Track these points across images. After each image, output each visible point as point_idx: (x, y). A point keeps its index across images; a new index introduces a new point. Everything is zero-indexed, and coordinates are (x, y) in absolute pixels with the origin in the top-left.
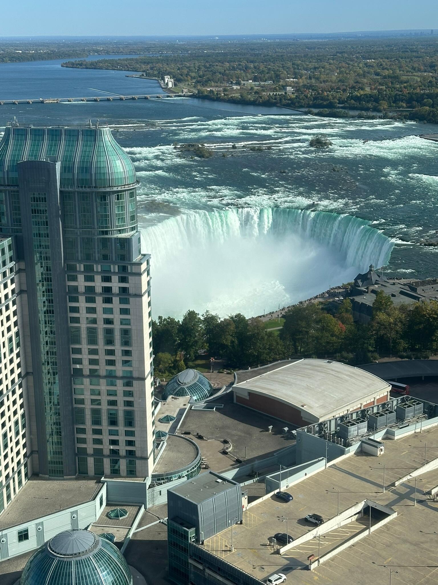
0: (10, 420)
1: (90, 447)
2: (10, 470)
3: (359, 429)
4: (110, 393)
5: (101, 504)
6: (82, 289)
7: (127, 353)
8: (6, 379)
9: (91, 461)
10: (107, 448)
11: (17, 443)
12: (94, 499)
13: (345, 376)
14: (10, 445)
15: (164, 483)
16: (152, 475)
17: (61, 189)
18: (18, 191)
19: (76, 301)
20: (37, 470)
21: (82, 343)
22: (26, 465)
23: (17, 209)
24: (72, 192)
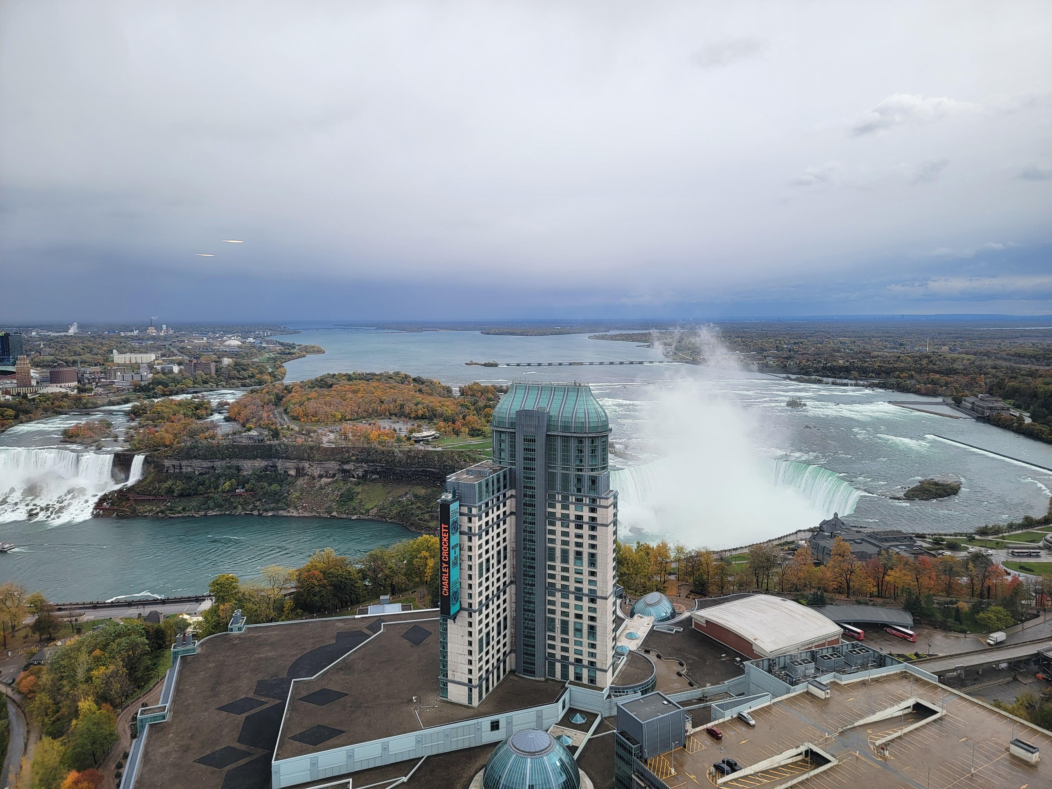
0: (493, 622)
1: (558, 654)
2: (490, 665)
3: (806, 669)
4: (576, 607)
5: (564, 707)
6: (558, 515)
7: (593, 574)
8: (493, 585)
9: (558, 666)
10: (572, 657)
11: (498, 642)
12: (557, 701)
13: (798, 615)
14: (491, 643)
15: (620, 696)
16: (610, 687)
17: (548, 433)
18: (515, 433)
19: (554, 525)
20: (514, 668)
21: (557, 561)
22: (505, 662)
23: (513, 447)
24: (556, 436)
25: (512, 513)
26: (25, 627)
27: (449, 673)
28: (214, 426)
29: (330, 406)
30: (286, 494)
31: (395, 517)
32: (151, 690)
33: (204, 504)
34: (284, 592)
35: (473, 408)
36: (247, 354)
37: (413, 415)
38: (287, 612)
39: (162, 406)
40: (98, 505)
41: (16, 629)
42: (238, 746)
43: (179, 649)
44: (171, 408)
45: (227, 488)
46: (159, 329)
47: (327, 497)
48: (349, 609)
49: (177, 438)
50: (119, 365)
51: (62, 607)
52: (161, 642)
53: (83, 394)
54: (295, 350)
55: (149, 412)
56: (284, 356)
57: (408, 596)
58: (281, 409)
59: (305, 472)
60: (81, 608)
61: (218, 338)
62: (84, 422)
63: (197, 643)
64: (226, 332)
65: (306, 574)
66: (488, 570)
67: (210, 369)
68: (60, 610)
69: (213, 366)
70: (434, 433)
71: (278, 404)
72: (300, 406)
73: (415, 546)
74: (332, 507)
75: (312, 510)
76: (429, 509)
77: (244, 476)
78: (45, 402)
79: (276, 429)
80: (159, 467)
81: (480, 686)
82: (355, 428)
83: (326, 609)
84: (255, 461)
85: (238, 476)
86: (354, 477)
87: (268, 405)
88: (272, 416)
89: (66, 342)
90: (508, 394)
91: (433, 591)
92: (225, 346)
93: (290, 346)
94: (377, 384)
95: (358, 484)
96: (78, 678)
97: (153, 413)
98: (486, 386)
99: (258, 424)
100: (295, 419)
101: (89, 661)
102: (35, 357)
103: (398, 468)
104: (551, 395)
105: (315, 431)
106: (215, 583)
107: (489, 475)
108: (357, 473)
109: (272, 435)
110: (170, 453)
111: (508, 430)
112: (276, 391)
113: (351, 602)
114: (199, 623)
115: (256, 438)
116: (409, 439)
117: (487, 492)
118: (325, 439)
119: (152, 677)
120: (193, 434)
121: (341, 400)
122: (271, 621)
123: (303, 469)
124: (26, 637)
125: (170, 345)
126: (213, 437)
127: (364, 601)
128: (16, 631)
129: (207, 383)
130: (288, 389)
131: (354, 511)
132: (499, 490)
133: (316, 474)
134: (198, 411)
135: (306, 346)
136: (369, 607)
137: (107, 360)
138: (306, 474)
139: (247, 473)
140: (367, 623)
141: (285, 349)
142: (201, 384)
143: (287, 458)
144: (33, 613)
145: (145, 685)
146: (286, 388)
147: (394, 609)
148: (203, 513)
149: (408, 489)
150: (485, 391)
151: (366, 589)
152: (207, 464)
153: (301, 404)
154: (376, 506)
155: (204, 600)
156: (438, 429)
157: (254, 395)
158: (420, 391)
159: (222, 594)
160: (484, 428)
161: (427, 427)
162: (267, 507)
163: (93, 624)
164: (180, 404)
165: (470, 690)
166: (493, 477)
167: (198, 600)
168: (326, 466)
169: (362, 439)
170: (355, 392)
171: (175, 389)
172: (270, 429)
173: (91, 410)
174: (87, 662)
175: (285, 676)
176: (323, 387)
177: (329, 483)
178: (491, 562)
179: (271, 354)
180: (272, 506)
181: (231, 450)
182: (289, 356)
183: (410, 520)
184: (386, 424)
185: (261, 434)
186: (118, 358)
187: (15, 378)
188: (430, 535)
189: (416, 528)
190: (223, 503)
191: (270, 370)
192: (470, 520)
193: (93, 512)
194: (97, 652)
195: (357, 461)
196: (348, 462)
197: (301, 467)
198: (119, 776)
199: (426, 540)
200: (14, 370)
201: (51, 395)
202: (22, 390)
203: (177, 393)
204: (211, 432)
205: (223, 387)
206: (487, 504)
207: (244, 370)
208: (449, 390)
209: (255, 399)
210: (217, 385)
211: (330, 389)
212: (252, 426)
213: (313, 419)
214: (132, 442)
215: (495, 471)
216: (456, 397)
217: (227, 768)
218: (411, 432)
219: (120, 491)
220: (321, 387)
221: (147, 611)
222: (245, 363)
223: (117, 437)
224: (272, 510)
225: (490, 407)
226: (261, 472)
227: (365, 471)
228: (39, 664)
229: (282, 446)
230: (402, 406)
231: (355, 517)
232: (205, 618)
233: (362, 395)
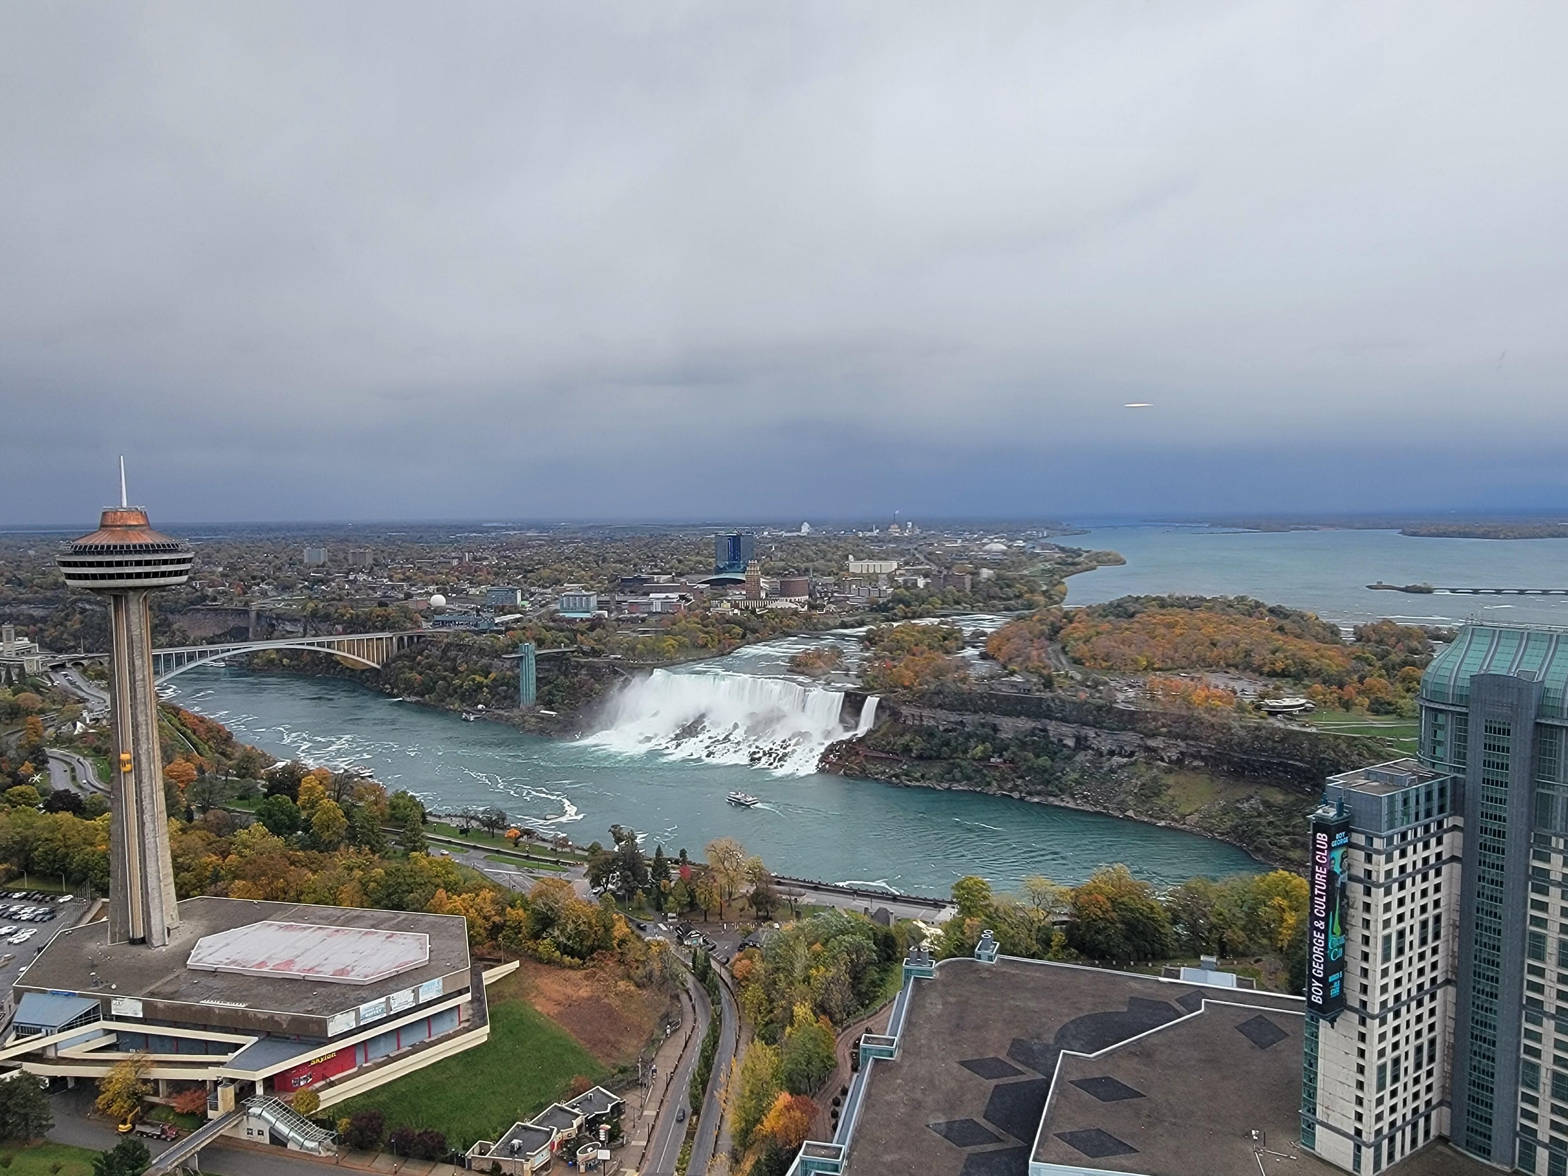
0: (1407, 1042)
1: (1544, 1132)
2: (1398, 1116)
6: (1556, 876)
9: (1542, 1153)
11: (1417, 1081)
14: (1403, 1079)
17: (1538, 721)
18: (1466, 714)
19: (1545, 892)
20: (1446, 1132)
21: (1547, 960)
22: (1428, 1119)
23: (1462, 738)
24: (1557, 726)
25: (1453, 859)
26: (741, 897)
27: (1319, 1109)
28: (966, 663)
29: (1129, 646)
30: (1059, 774)
31: (1229, 832)
32: (876, 1013)
33: (948, 774)
34: (1051, 918)
35: (1379, 664)
36: (1013, 563)
37: (1266, 669)
38: (1057, 948)
39: (902, 632)
40: (824, 758)
41: (733, 897)
42: (982, 1122)
43: (912, 966)
44: (913, 636)
45: (980, 754)
46: (903, 527)
47: (1120, 785)
48: (1150, 965)
49: (918, 677)
50: (855, 575)
51: (782, 881)
52: (890, 952)
53: (813, 612)
54: (1081, 559)
55: (886, 640)
56: (1064, 568)
57: (1248, 966)
58: (1058, 646)
59: (1089, 743)
60: (801, 886)
61: (976, 539)
62: (813, 648)
63: (935, 965)
64: (988, 532)
65: (1086, 898)
66: (1400, 951)
67: (964, 583)
68: (779, 883)
69: (968, 578)
70: (1303, 701)
71: (1054, 638)
72: (1085, 642)
73: (1263, 886)
74: (1127, 802)
75: (1097, 803)
76: (1290, 829)
77: (1002, 740)
78: (773, 619)
79: (1049, 675)
80: (895, 715)
81: (1378, 1148)
82: (1168, 682)
83: (1113, 957)
84: (1018, 720)
85: (994, 739)
86: (1162, 760)
87: (1039, 638)
88: (1044, 655)
89: (798, 544)
90: (1454, 643)
91: (1293, 967)
92: (984, 551)
93: (1074, 552)
94: (1207, 615)
95: (1169, 771)
96: (795, 975)
97: (892, 641)
98: (1406, 627)
99: (1025, 665)
100: (1077, 662)
101: (808, 956)
102: (766, 563)
103: (1237, 754)
104: (1549, 648)
105: (1106, 683)
106: (959, 886)
107: (1410, 785)
108: (1169, 754)
109: (1043, 684)
110: (909, 697)
111: (1452, 708)
112: (1051, 618)
113: (1153, 955)
114: (938, 937)
115: (1021, 686)
116: (1258, 708)
117: (1406, 814)
118: (1120, 697)
119: (878, 997)
120: (939, 674)
121: (1147, 638)
122: (1033, 956)
123: (1086, 738)
124: (742, 910)
125: (916, 549)
126: (964, 680)
127: (1174, 958)
128: (734, 900)
129: (958, 603)
130: (1069, 617)
131: (1161, 813)
132: (1428, 814)
133: (1104, 749)
134: (946, 642)
135: (1097, 553)
136: (1182, 969)
137: (841, 569)
138: (1089, 747)
139: (1006, 736)
140: (1178, 993)
141: (1067, 557)
142: (952, 604)
143: (1064, 720)
144: (752, 882)
145: (870, 1003)
146: (1066, 615)
147: (1226, 981)
148: (947, 785)
149: (1253, 789)
150: (1406, 634)
151: (1177, 940)
152: (954, 717)
153: (1087, 641)
154: (1196, 811)
155: (944, 907)
156: (1310, 697)
157: (1021, 623)
158: (1281, 629)
159: (968, 904)
160: (1401, 702)
161: (1291, 691)
162: (1032, 788)
163: (813, 910)
164: (924, 630)
165: (1358, 1148)
166: (1417, 789)
167: (938, 905)
168: (1120, 737)
169: (1178, 702)
170: (1170, 626)
171: (920, 610)
172: (1041, 676)
173: (822, 632)
174: (806, 957)
175: (1052, 1042)
176: (1121, 617)
177: (1125, 765)
178: (1408, 938)
179: (1047, 564)
180: (1039, 788)
181: (986, 700)
182: (1072, 568)
183: (1254, 841)
184: (1219, 682)
185: (1028, 681)
186: (855, 566)
187: (743, 589)
188: (1290, 872)
189: (1266, 856)
190: (973, 775)
191: (1044, 588)
192: (1369, 859)
193: (817, 766)
194: (817, 947)
195: (1169, 735)
196: (1153, 735)
197: (1083, 735)
198: (835, 1115)
199: (1284, 880)
200: (744, 579)
201: (780, 611)
202: (751, 604)
203: (921, 616)
204: (960, 674)
205: (980, 610)
206: (1404, 836)
207: (1008, 586)
208: (1334, 631)
209: (1022, 629)
210: (973, 607)
211: (1131, 620)
212: (1016, 668)
213: (1104, 664)
214: (865, 679)
215: (1422, 779)
216: (1348, 643)
217: (969, 1149)
218: (1262, 697)
219: (850, 741)
220: (1118, 616)
221: (875, 906)
222: (1011, 577)
223: (848, 670)
224: (1039, 793)
225: (1413, 664)
226: (1026, 737)
227: (1182, 753)
228: (755, 946)
229: (1057, 701)
230: (1248, 653)
231: (1162, 823)
232: (946, 931)
233: (1182, 631)
